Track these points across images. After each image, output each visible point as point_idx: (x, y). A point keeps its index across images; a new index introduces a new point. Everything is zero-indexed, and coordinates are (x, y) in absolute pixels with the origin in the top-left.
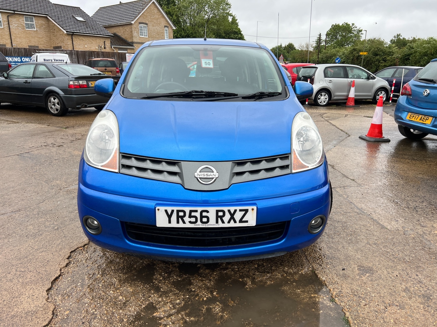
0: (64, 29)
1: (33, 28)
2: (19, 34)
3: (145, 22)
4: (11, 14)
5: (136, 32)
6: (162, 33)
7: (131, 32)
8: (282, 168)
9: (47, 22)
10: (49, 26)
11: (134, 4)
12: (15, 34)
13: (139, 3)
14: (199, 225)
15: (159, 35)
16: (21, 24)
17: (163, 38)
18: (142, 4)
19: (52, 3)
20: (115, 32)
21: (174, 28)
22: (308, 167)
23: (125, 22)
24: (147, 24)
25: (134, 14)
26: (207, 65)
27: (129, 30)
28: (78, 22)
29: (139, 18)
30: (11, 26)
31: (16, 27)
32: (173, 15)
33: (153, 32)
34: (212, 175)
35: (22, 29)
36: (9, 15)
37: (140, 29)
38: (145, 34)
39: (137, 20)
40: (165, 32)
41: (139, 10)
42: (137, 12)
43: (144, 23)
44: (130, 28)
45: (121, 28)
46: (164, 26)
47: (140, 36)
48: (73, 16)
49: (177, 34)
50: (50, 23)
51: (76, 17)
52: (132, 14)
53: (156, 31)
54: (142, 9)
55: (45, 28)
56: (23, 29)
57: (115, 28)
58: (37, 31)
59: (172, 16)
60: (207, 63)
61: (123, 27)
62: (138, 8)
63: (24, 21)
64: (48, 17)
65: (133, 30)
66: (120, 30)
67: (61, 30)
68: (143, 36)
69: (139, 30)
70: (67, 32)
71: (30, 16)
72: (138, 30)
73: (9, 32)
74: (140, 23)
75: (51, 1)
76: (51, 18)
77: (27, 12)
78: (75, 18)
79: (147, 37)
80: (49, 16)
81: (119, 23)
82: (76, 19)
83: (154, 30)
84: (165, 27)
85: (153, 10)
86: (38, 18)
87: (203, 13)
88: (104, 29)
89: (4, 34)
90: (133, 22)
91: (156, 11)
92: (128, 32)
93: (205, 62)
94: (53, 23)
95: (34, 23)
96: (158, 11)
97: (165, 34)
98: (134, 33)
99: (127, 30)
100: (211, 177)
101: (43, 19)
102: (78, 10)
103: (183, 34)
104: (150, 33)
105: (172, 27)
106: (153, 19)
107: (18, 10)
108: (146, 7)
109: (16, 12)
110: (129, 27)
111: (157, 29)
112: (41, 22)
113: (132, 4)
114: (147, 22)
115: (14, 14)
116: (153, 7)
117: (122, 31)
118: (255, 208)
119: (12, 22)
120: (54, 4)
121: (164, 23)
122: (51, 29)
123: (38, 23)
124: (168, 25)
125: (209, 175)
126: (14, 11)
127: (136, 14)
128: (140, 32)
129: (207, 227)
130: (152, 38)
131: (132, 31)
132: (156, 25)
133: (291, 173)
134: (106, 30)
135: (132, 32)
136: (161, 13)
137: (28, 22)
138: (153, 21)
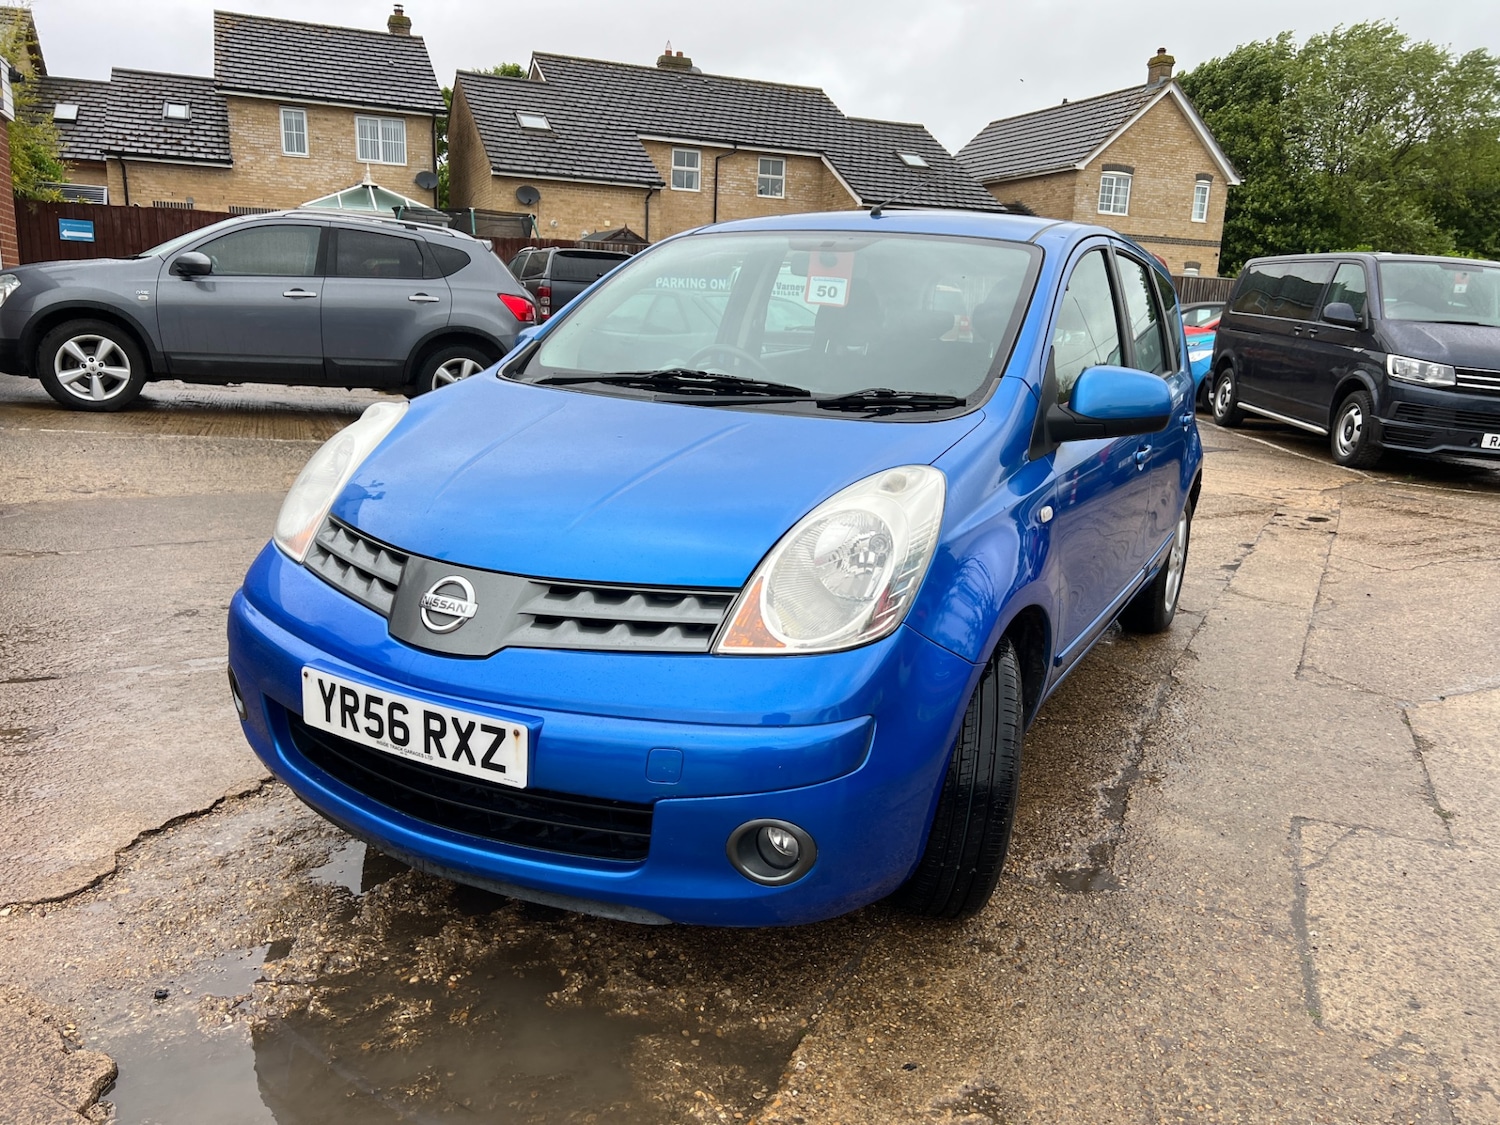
0: (859, 194)
1: (777, 191)
2: (737, 210)
3: (1125, 163)
4: (725, 153)
5: (1088, 199)
6: (1184, 199)
7: (1069, 198)
8: (692, 629)
9: (818, 174)
10: (820, 186)
11: (1100, 105)
12: (728, 209)
13: (1118, 100)
14: (387, 745)
15: (1169, 206)
16: (747, 181)
17: (1186, 217)
18: (1125, 104)
19: (846, 116)
20: (1018, 199)
21: (1236, 182)
22: (784, 645)
23: (1054, 166)
24: (1133, 169)
25: (1092, 137)
26: (824, 295)
27: (1065, 191)
28: (906, 169)
29: (1105, 151)
30: (720, 187)
31: (733, 188)
32: (1259, 134)
33: (1149, 197)
34: (453, 609)
35: (747, 194)
36: (720, 154)
37: (1104, 188)
38: (1119, 205)
39: (1098, 157)
40: (1197, 195)
41: (1114, 122)
42: (1104, 129)
43: (1120, 166)
44: (1068, 185)
45: (1039, 186)
46: (1197, 175)
47: (1100, 212)
48: (894, 153)
49: (1262, 205)
50: (827, 174)
51: (903, 156)
52: (1087, 138)
53: (1161, 193)
54: (1121, 120)
55: (810, 191)
56: (751, 194)
57: (1019, 186)
58: (786, 199)
59: (1257, 140)
60: (827, 290)
61: (1047, 183)
62: (1111, 118)
63: (757, 171)
64: (824, 159)
65: (1078, 191)
66: (1036, 193)
67: (849, 196)
68: (1111, 212)
69: (1097, 192)
70: (864, 201)
71: (772, 156)
72: (1095, 189)
73: (713, 205)
74: (1106, 168)
75: (843, 112)
76: (830, 160)
77: (768, 147)
78: (899, 158)
79: (1126, 214)
80: (826, 155)
81: (1035, 169)
82: (902, 162)
83: (1156, 190)
84: (1200, 177)
85: (1164, 121)
86: (796, 163)
87: (1387, 124)
88: (984, 189)
89: (699, 210)
90: (1081, 166)
91: (1174, 123)
92: (1059, 197)
93: (820, 287)
94: (834, 177)
95: (783, 177)
96: (1182, 125)
97: (1197, 203)
98: (1081, 200)
99: (1059, 193)
100: (450, 612)
101: (810, 164)
102: (915, 135)
103: (1285, 205)
104: (1138, 200)
105: (1225, 179)
106: (1159, 150)
107: (747, 141)
108: (1136, 113)
109: (738, 147)
110: (1068, 180)
111: (1165, 185)
112: (803, 172)
113: (1094, 106)
114: (1133, 164)
115: (735, 151)
116: (1164, 112)
117: (1042, 196)
118: (523, 730)
119: (725, 176)
120: (849, 119)
121: (1195, 163)
122: (825, 195)
123: (793, 177)
124: (1211, 172)
125: (448, 605)
126: (735, 143)
127: (1098, 136)
128: (1103, 197)
129: (403, 756)
130: (1142, 216)
131: (1074, 195)
132: (1166, 172)
133: (707, 654)
134: (988, 193)
135: (1071, 197)
136: (1192, 130)
137: (767, 176)
138: (1155, 160)
